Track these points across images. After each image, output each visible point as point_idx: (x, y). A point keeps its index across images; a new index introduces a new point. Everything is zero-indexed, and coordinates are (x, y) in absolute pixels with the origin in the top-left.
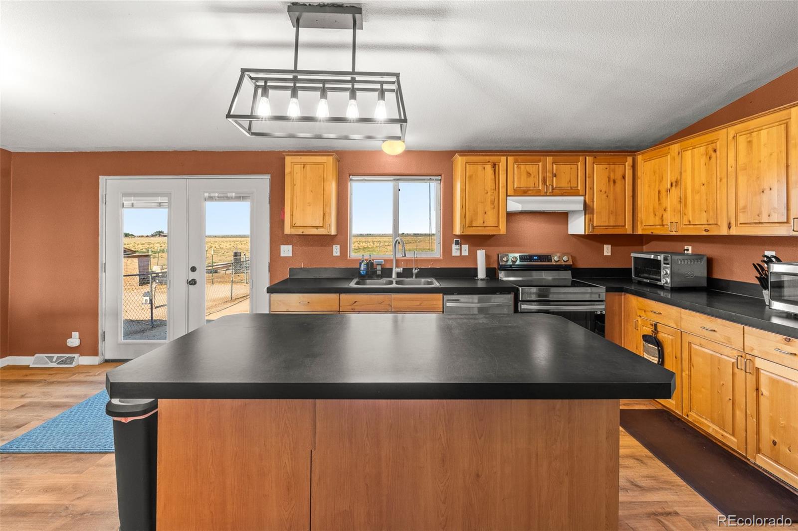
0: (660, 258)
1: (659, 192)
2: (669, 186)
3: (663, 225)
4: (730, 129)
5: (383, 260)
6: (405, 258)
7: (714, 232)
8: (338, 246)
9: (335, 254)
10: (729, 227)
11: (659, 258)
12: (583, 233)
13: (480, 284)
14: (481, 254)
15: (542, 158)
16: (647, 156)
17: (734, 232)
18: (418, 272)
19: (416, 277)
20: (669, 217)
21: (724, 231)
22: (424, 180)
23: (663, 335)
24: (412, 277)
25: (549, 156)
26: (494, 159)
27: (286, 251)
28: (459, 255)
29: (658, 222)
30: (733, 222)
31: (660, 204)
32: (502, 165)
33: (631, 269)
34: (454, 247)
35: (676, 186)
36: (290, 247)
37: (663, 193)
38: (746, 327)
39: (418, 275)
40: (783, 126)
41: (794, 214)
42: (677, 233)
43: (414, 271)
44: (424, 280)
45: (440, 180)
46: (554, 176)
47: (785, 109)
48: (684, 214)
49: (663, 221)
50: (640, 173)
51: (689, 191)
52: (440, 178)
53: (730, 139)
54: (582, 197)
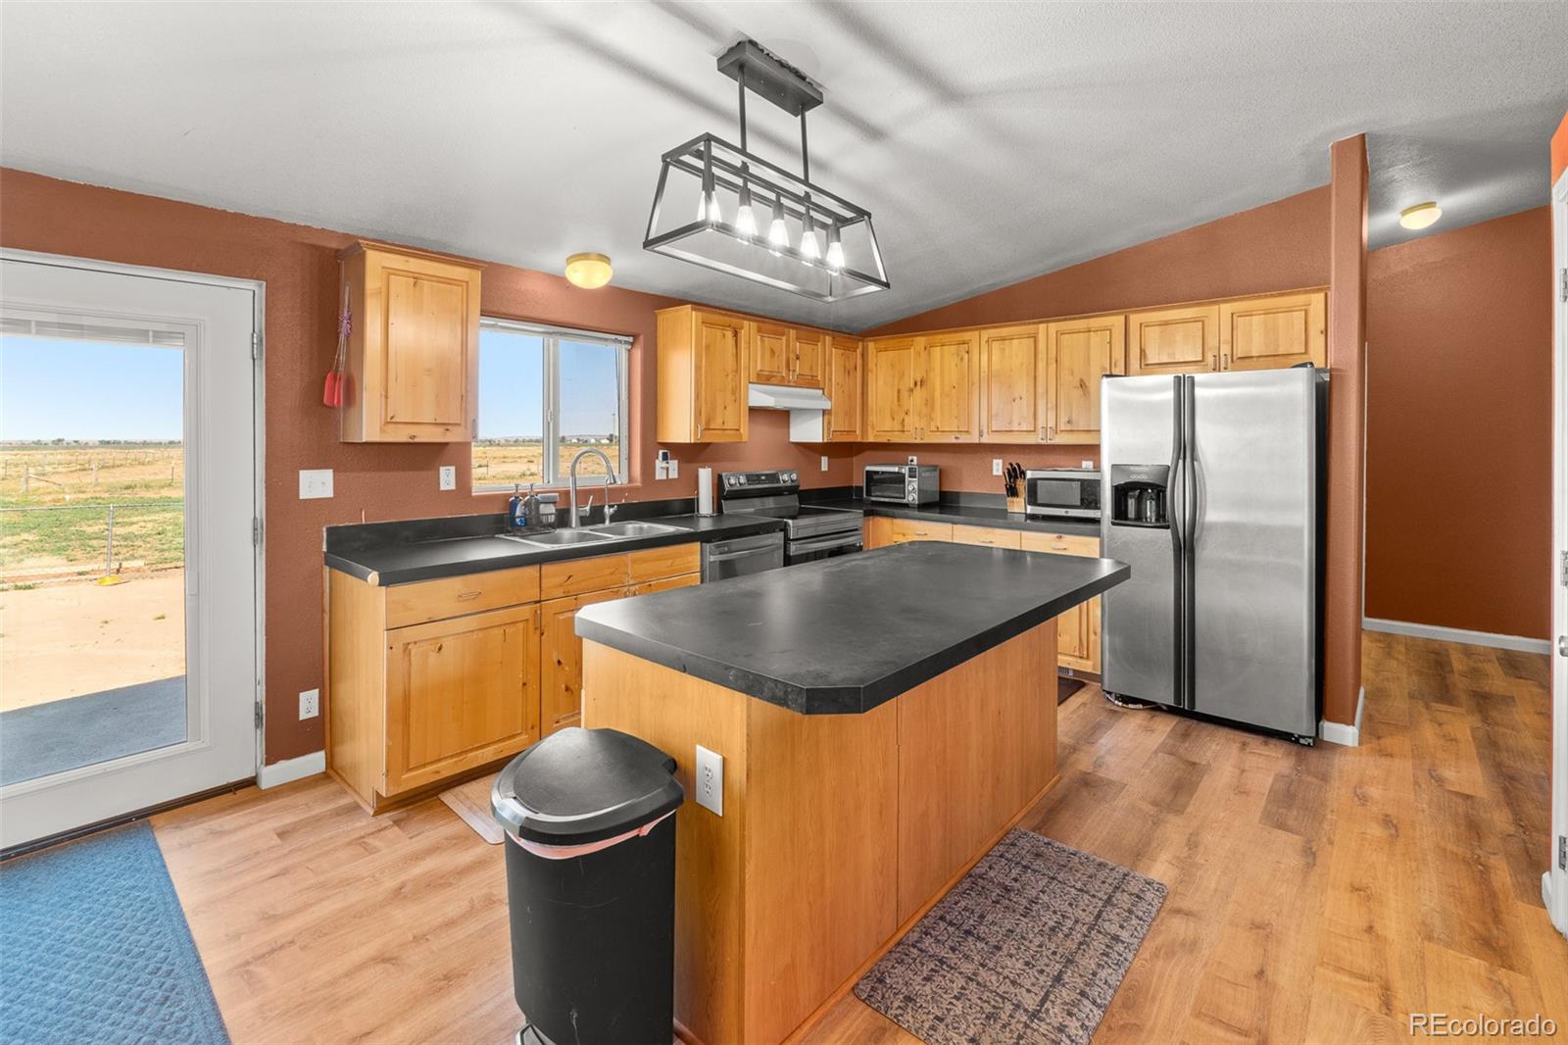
0: (905, 470)
1: (899, 391)
2: (912, 385)
3: (903, 431)
4: (983, 332)
5: (557, 494)
6: (614, 486)
7: (964, 439)
8: (452, 469)
9: (443, 487)
10: (981, 435)
11: (903, 471)
12: (821, 441)
13: (705, 525)
14: (705, 476)
15: (786, 330)
16: (882, 345)
17: (985, 440)
18: (616, 512)
19: (611, 521)
20: (912, 422)
21: (976, 440)
22: (606, 340)
24: (603, 522)
25: (793, 328)
26: (735, 321)
27: (316, 484)
28: (665, 478)
29: (898, 427)
30: (985, 431)
31: (899, 405)
32: (743, 333)
33: (862, 485)
34: (659, 464)
35: (921, 385)
36: (327, 475)
37: (905, 394)
38: (1023, 533)
39: (613, 518)
40: (1032, 339)
41: (1041, 422)
42: (922, 442)
43: (608, 511)
44: (630, 526)
45: (632, 344)
46: (798, 358)
47: (1034, 323)
48: (931, 419)
49: (903, 426)
50: (871, 365)
51: (937, 393)
52: (631, 339)
53: (983, 342)
54: (821, 392)
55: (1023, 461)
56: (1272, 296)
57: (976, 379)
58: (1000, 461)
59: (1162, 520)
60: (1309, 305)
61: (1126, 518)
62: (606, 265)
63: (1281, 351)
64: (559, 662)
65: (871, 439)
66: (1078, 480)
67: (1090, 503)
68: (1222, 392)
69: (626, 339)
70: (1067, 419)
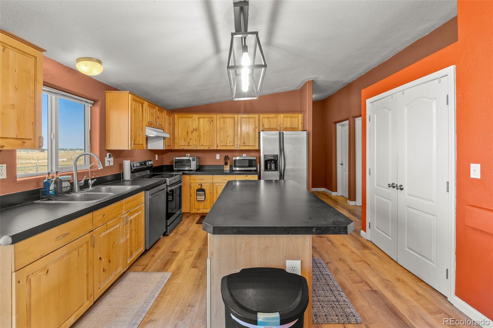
0: (191, 158)
1: (187, 132)
2: (192, 130)
3: (189, 146)
4: (218, 115)
7: (212, 148)
8: (5, 166)
10: (217, 147)
12: (163, 149)
14: (127, 164)
15: (155, 107)
16: (181, 115)
17: (219, 148)
18: (94, 182)
20: (192, 142)
21: (216, 148)
23: (205, 187)
24: (89, 187)
25: (157, 106)
26: (142, 101)
28: (109, 165)
29: (187, 144)
30: (219, 145)
31: (187, 137)
32: (144, 106)
33: (173, 165)
34: (107, 159)
35: (196, 131)
37: (190, 133)
38: (236, 176)
39: (93, 185)
40: (233, 119)
41: (236, 143)
42: (196, 149)
43: (90, 182)
44: (104, 188)
45: (93, 104)
46: (158, 118)
47: (234, 114)
48: (199, 141)
49: (189, 144)
50: (176, 122)
51: (202, 133)
52: (93, 102)
53: (218, 118)
54: (163, 131)
55: (229, 155)
56: (292, 114)
57: (215, 129)
58: (219, 155)
59: (276, 169)
60: (298, 117)
61: (268, 169)
62: (100, 65)
63: (293, 127)
64: (100, 258)
65: (176, 148)
66: (248, 159)
67: (251, 166)
68: (289, 136)
69: (91, 101)
70: (243, 142)
